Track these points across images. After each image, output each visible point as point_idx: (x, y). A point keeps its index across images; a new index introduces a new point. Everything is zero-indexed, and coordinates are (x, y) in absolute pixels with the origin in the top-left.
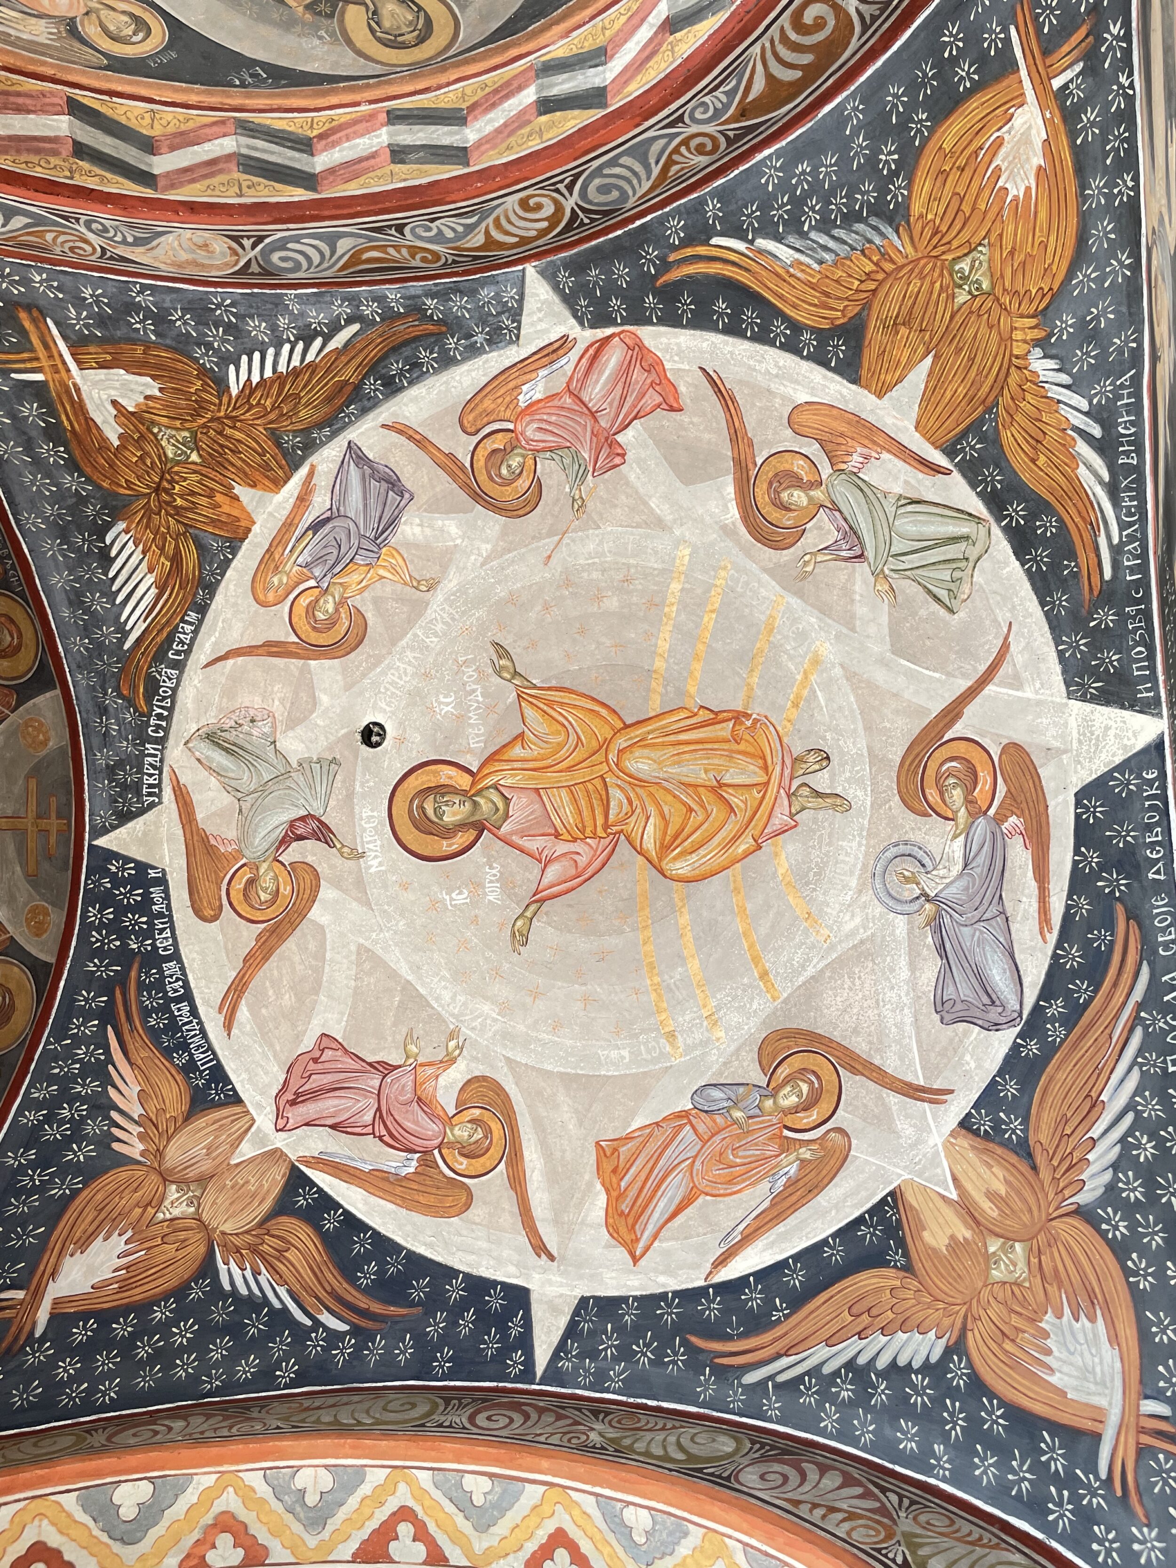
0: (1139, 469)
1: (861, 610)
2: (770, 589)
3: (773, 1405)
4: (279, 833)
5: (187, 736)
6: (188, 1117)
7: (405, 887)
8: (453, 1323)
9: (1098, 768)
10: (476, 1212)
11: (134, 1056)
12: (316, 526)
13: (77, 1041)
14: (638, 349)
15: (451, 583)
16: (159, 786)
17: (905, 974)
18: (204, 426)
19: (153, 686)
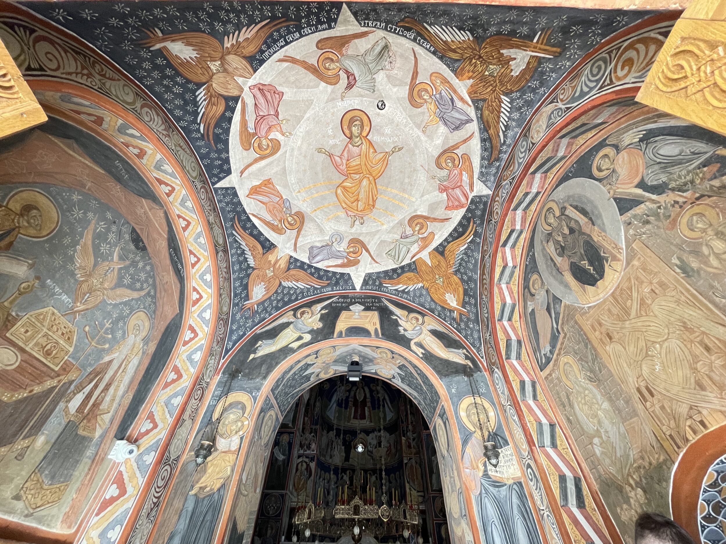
0: (398, 296)
1: (391, 235)
2: (401, 217)
3: (231, 239)
4: (350, 70)
5: (388, 38)
6: (245, 57)
7: (333, 114)
8: (216, 159)
9: (353, 278)
10: (245, 153)
11: (261, 31)
12: (452, 100)
13: (261, 10)
14: (462, 207)
15: (423, 138)
16: (368, 26)
17: (318, 239)
18: (495, 82)
19: (409, 29)
